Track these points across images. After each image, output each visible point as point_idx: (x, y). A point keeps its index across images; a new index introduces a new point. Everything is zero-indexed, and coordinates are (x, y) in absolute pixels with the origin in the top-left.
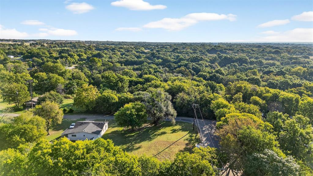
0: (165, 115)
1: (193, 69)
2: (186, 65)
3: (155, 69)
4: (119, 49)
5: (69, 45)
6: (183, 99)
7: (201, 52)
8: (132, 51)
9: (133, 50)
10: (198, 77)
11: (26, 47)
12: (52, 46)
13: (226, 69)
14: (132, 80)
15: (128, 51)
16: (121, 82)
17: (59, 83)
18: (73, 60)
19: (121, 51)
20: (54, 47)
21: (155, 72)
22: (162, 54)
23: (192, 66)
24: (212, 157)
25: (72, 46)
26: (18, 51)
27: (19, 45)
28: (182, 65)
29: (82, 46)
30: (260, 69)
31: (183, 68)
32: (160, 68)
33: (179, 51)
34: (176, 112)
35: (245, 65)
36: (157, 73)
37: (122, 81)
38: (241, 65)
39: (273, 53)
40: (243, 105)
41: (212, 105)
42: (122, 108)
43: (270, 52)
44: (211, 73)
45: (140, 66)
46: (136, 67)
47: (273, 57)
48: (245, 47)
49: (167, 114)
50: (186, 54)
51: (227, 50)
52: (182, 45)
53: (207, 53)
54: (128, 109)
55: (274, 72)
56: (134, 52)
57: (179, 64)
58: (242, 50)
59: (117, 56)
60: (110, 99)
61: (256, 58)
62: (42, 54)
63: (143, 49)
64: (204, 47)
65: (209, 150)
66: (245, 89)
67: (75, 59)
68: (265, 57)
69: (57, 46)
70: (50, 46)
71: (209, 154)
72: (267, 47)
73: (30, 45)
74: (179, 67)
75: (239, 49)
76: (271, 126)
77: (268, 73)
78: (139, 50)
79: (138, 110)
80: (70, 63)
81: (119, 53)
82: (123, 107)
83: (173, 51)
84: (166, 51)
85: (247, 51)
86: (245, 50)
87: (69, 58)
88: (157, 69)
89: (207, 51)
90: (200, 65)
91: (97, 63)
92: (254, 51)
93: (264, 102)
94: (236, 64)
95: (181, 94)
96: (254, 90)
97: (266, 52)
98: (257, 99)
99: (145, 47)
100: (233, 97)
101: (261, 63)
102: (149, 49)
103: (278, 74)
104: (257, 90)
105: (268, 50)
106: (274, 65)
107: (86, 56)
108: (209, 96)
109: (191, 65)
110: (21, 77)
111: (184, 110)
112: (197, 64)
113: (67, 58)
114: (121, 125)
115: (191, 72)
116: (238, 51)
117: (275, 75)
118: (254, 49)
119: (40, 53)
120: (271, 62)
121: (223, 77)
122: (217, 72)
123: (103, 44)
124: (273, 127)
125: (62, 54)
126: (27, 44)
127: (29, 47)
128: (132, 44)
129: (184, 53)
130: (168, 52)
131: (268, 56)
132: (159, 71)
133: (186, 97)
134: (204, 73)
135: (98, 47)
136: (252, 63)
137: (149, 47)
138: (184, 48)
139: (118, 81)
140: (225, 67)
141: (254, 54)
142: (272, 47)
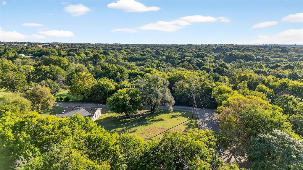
0: (161, 102)
1: (197, 64)
2: (189, 61)
3: (157, 64)
4: (125, 49)
5: (79, 46)
6: (182, 88)
7: (206, 51)
8: (137, 51)
9: (139, 50)
10: (201, 70)
11: (39, 48)
12: (63, 47)
13: (231, 65)
14: (133, 73)
15: (134, 51)
16: (120, 73)
17: (59, 74)
18: (79, 58)
19: (127, 51)
20: (64, 48)
21: (158, 67)
22: (167, 53)
23: (196, 61)
24: (209, 139)
25: (81, 47)
26: (30, 50)
27: (32, 46)
28: (186, 61)
29: (91, 47)
30: (267, 65)
31: (186, 63)
32: (163, 64)
33: (184, 50)
34: (173, 98)
35: (251, 62)
36: (159, 68)
37: (122, 72)
38: (247, 61)
39: (281, 52)
40: (248, 92)
41: (213, 93)
42: (115, 93)
43: (277, 51)
44: (215, 67)
45: (143, 62)
46: (139, 62)
47: (281, 55)
48: (251, 47)
49: (164, 101)
50: (191, 53)
51: (233, 49)
52: (188, 46)
53: (212, 52)
54: (121, 94)
55: (281, 66)
56: (140, 52)
57: (183, 60)
58: (248, 49)
59: (123, 54)
60: (106, 86)
61: (262, 56)
62: (50, 53)
63: (149, 50)
64: (209, 47)
65: (206, 132)
66: (250, 79)
67: (81, 57)
68: (272, 55)
69: (67, 47)
70: (61, 47)
71: (205, 136)
72: (274, 47)
73: (43, 46)
74: (183, 62)
75: (245, 49)
76: (281, 109)
77: (276, 67)
78: (145, 50)
79: (132, 95)
80: (76, 61)
81: (125, 53)
82: (117, 93)
83: (178, 50)
84: (171, 51)
85: (252, 50)
86: (251, 50)
87: (76, 56)
88: (159, 64)
89: (212, 50)
90: (204, 60)
91: (100, 59)
92: (261, 50)
93: (272, 91)
94: (242, 60)
95: (180, 82)
96: (261, 80)
97: (273, 51)
98: (264, 87)
99: (151, 48)
100: (237, 86)
101: (267, 60)
102: (154, 49)
103: (285, 68)
104: (264, 79)
105: (275, 49)
106: (281, 61)
107: (93, 54)
108: (211, 84)
109: (194, 61)
110: (24, 69)
111: (184, 99)
112: (201, 60)
113: (74, 55)
114: (113, 110)
115: (194, 67)
116: (244, 50)
117: (283, 69)
118: (261, 49)
119: (49, 51)
120: (279, 59)
121: (227, 70)
122: (222, 66)
123: (111, 46)
124: (282, 110)
125: (70, 52)
126: (41, 46)
127: (42, 48)
128: (139, 45)
129: (189, 52)
130: (173, 51)
131: (275, 54)
132: (161, 66)
133: (186, 85)
134: (207, 67)
135: (106, 48)
136: (258, 60)
137: (155, 48)
138: (189, 48)
139: (117, 72)
140: (230, 63)
141: (260, 52)
142: (278, 47)
